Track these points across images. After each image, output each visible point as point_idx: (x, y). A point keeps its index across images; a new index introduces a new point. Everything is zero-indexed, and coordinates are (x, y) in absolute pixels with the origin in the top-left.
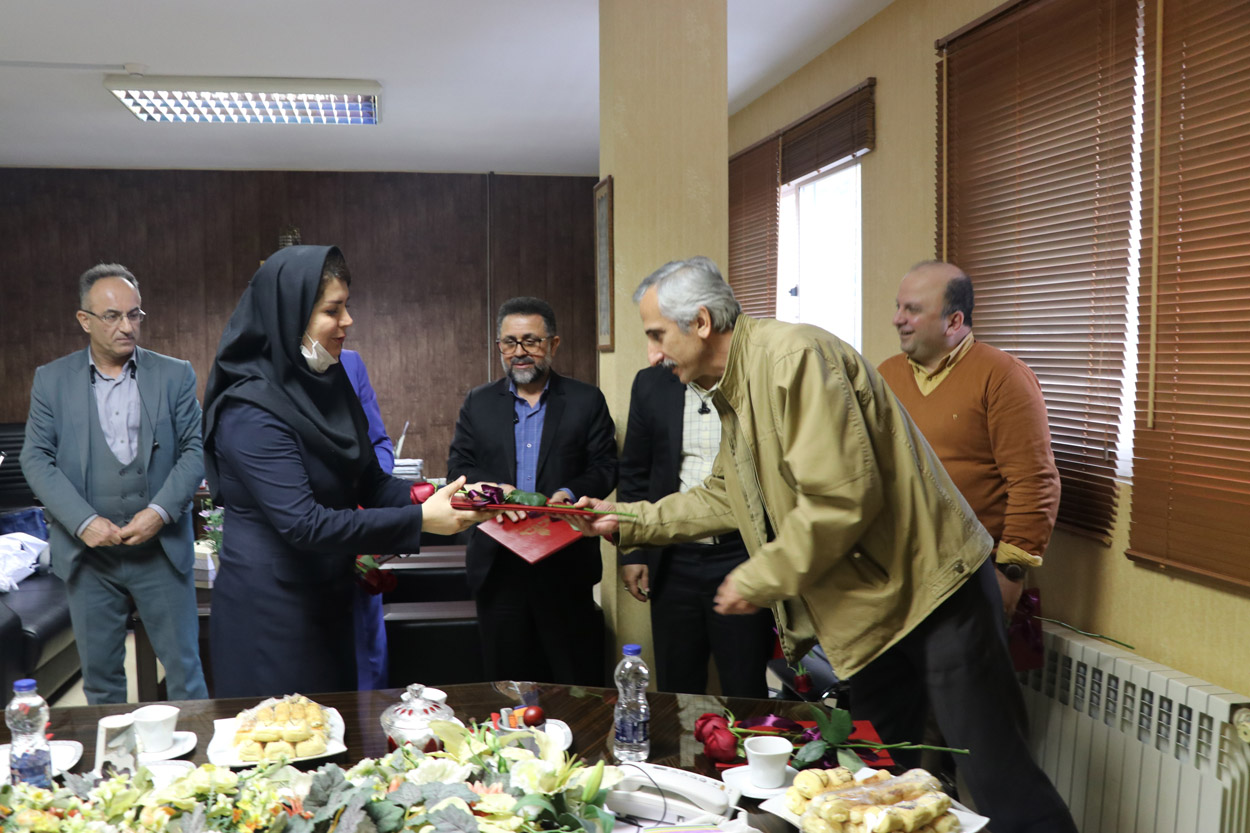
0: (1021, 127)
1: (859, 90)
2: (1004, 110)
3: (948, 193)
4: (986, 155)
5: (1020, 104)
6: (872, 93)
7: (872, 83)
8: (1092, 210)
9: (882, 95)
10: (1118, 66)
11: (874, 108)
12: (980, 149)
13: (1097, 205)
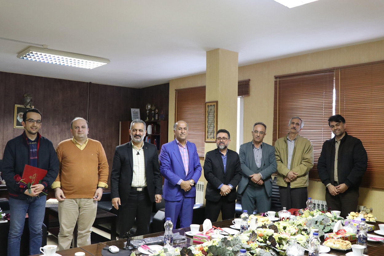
0: (302, 99)
1: (245, 81)
2: (297, 94)
3: (278, 109)
4: (289, 103)
5: (302, 94)
6: (249, 82)
7: (249, 80)
8: (322, 118)
9: (252, 84)
10: (329, 92)
11: (249, 86)
12: (288, 101)
13: (323, 117)
